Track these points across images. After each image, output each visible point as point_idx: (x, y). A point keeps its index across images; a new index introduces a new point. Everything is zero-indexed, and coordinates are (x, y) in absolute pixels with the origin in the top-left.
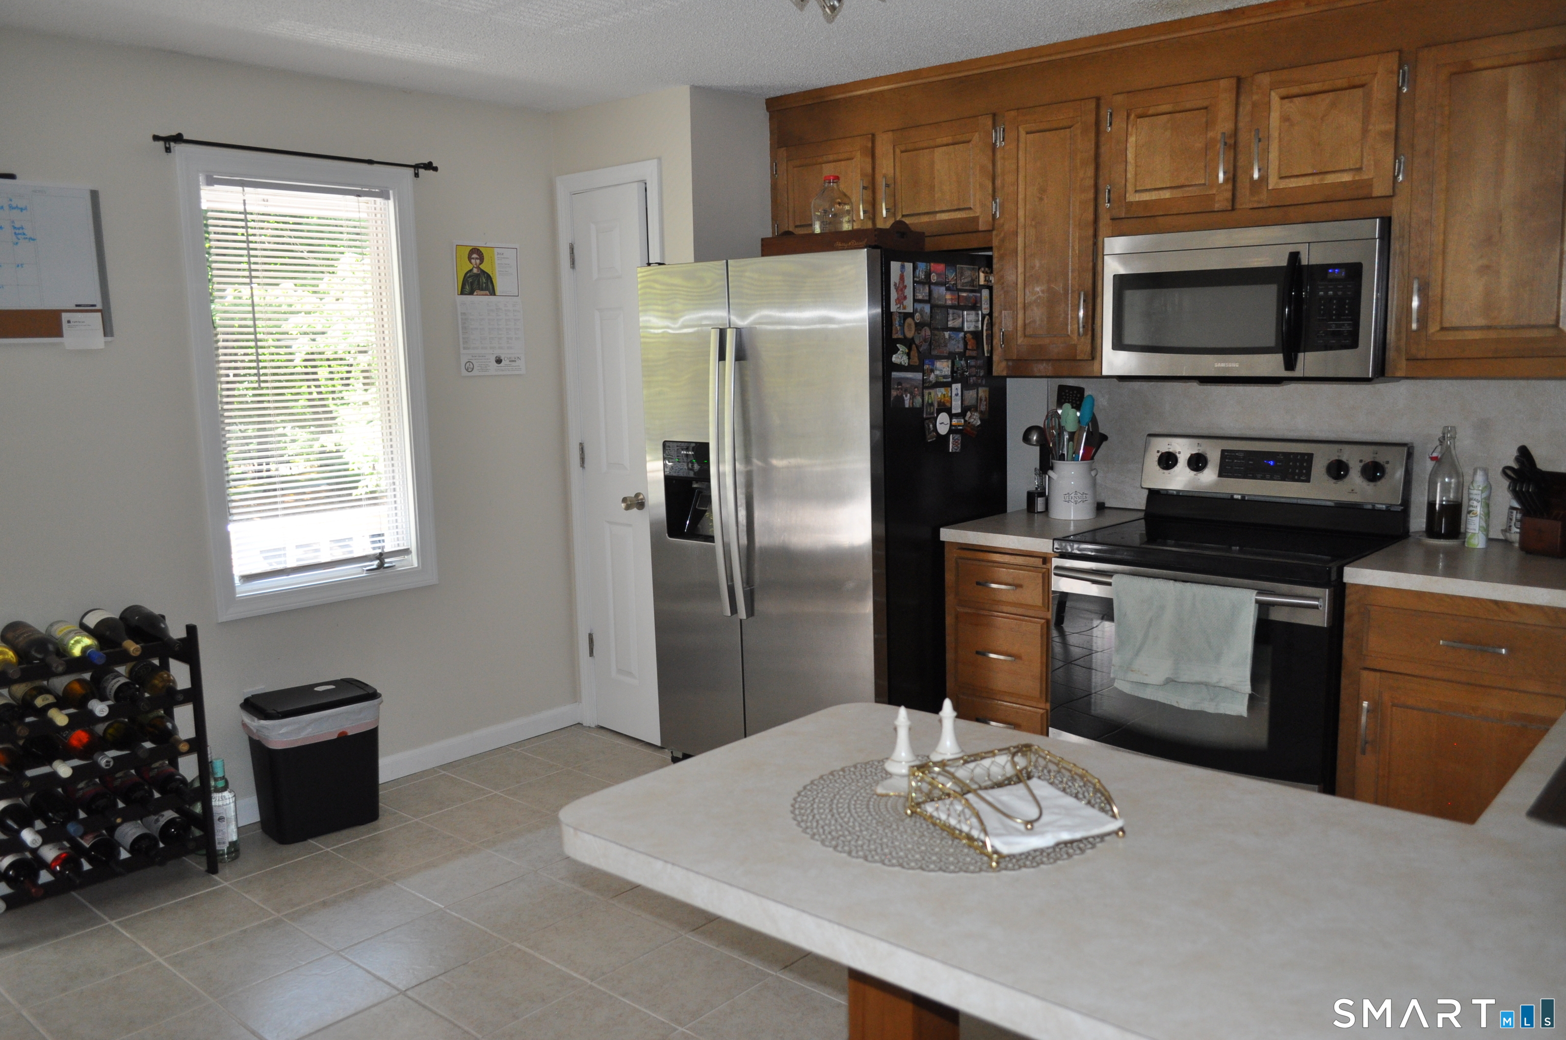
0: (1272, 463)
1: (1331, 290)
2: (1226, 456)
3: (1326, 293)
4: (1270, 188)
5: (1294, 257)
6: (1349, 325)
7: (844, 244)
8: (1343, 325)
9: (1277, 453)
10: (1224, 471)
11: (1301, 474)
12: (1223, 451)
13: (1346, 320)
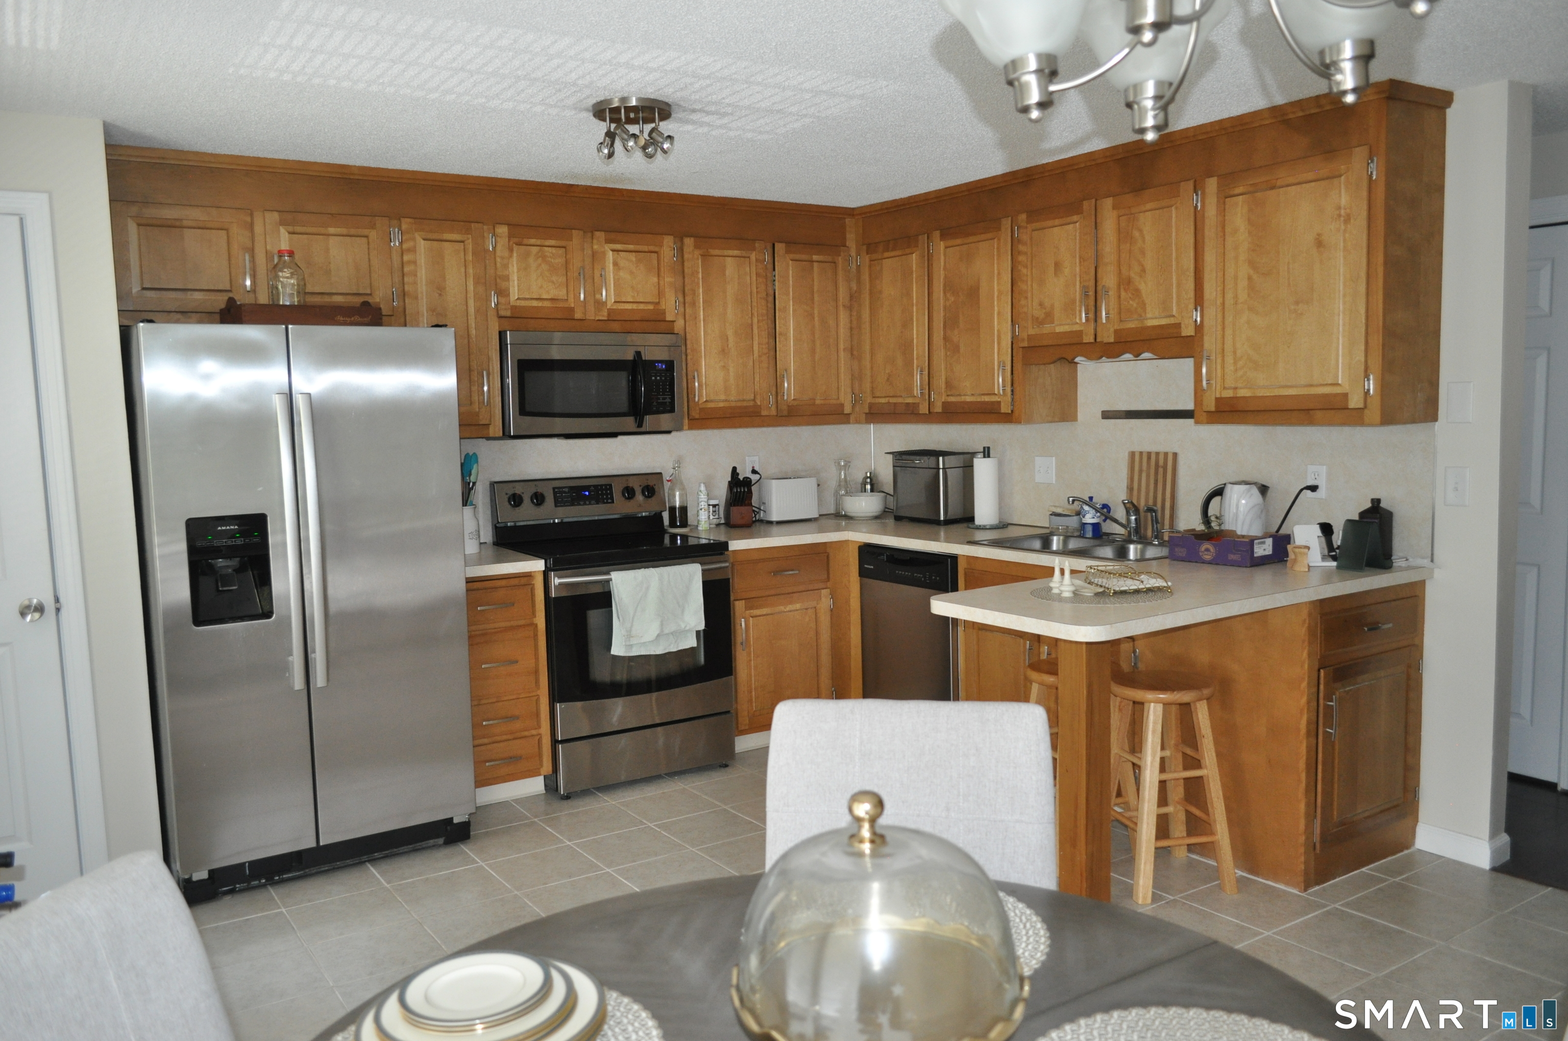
0: (587, 493)
1: (658, 376)
2: (557, 491)
3: (656, 378)
4: (608, 307)
5: (638, 354)
6: (669, 398)
7: (348, 320)
8: (666, 398)
9: (590, 486)
10: (558, 503)
11: (607, 499)
12: (554, 489)
13: (668, 395)
